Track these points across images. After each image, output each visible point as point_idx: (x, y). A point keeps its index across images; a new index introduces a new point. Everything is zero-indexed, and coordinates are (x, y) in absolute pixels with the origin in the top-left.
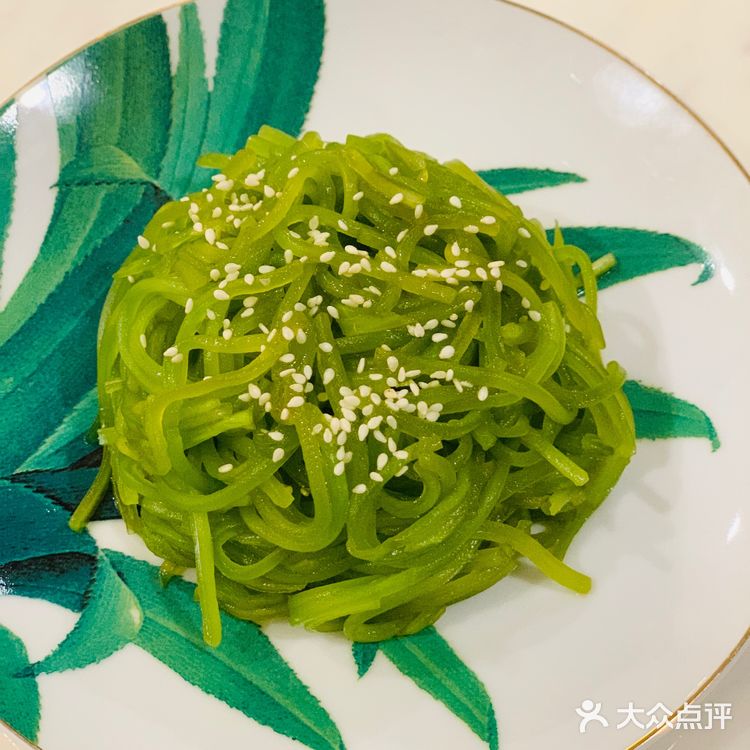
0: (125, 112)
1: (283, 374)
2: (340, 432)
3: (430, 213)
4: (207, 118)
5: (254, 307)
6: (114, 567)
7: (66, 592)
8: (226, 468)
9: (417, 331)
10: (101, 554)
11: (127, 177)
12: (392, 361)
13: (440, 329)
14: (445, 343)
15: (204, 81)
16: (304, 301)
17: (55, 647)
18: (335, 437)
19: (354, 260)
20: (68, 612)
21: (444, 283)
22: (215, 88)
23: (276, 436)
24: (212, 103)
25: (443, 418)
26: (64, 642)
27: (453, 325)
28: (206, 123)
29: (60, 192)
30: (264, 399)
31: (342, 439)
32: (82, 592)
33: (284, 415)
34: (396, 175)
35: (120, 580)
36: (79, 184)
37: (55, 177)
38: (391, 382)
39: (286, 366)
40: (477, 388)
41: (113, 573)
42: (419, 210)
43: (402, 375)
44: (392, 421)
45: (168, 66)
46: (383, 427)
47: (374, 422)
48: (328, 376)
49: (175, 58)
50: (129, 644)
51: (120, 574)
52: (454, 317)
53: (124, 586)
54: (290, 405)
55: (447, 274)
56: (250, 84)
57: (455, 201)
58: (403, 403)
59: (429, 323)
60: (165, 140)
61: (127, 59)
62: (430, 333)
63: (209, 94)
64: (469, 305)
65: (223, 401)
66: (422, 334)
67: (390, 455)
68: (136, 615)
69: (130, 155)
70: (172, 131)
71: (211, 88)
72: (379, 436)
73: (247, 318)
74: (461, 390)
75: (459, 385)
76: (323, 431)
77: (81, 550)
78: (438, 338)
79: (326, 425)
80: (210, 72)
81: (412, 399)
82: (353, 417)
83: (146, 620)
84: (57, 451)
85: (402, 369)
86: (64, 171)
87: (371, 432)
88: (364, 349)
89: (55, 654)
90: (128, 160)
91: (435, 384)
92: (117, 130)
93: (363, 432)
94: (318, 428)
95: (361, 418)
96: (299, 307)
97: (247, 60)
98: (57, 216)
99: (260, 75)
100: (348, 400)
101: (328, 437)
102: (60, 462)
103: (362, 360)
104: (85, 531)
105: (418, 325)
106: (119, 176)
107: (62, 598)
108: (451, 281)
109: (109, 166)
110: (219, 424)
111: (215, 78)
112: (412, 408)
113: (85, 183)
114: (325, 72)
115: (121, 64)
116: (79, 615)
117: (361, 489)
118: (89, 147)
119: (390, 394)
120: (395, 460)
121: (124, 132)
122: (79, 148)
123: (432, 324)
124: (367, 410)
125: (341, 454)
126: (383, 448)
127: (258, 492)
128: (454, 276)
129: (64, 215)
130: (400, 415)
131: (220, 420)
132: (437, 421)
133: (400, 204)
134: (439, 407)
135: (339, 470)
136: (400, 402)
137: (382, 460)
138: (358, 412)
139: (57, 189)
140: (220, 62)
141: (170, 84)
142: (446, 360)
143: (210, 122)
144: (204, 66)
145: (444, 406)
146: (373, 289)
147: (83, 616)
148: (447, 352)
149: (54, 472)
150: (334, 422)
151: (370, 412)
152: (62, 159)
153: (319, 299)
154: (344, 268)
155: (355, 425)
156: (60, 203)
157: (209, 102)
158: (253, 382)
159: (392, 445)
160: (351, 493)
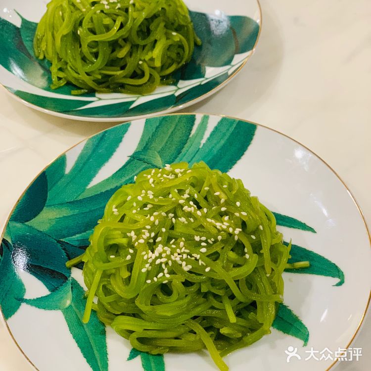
0: (167, 142)
1: (143, 231)
2: (151, 258)
3: (227, 203)
4: (194, 156)
5: (150, 209)
6: (72, 284)
7: (51, 284)
8: (112, 257)
9: (197, 238)
10: (70, 278)
11: (155, 164)
12: (182, 244)
13: (206, 241)
14: (204, 247)
15: (200, 143)
16: (167, 213)
17: (35, 298)
18: (148, 259)
19: (190, 206)
20: (47, 290)
21: (216, 227)
22: (202, 148)
23: (131, 251)
24: (198, 153)
25: (190, 272)
26: (39, 298)
27: (212, 243)
28: (193, 158)
29: (130, 159)
30: (134, 237)
31: (150, 261)
32: (56, 287)
33: (136, 244)
34: (225, 188)
35: (71, 290)
36: (138, 159)
37: (131, 154)
38: (178, 251)
39: (146, 229)
40: (206, 267)
41: (70, 286)
42: (222, 201)
43: (183, 250)
44: (170, 263)
45: (190, 134)
46: (167, 264)
47: (164, 260)
48: (159, 239)
49: (193, 132)
50: (60, 310)
51: (72, 288)
52: (213, 240)
53: (71, 292)
54: (139, 241)
55: (218, 225)
56: (215, 151)
57: (238, 204)
58: (178, 259)
59: (203, 237)
60: (176, 158)
61: (176, 125)
62: (201, 241)
63: (199, 149)
64: (220, 238)
65: (122, 233)
66: (198, 240)
67: (164, 275)
68: (68, 302)
69: (161, 157)
70: (180, 155)
71: (201, 147)
72: (163, 266)
73: (145, 210)
74: (200, 264)
75: (200, 262)
76: (145, 255)
77: (64, 274)
78: (203, 244)
79: (147, 253)
80: (204, 141)
81: (182, 259)
82: (158, 255)
83: (70, 306)
84: (78, 240)
85: (184, 248)
86: (135, 153)
87: (161, 263)
88: (176, 237)
89: (34, 300)
90: (159, 158)
91: (193, 258)
92: (161, 147)
93: (158, 262)
94: (144, 253)
95: (160, 257)
96: (164, 214)
97: (218, 142)
98: (124, 166)
99: (220, 149)
100: (159, 249)
101: (145, 258)
102: (76, 244)
103: (174, 240)
104: (70, 269)
105: (199, 237)
106: (154, 163)
107: (48, 285)
108: (218, 227)
109: (151, 158)
110: (116, 240)
111: (204, 144)
112: (180, 262)
113: (140, 160)
114: (243, 158)
115: (173, 126)
116: (50, 293)
117: (149, 281)
118: (148, 149)
119: (176, 254)
120: (165, 277)
121: (163, 149)
122: (144, 148)
123: (204, 238)
124: (164, 255)
125: (147, 265)
126: (162, 271)
127: (118, 269)
128: (221, 226)
129: (128, 167)
130: (174, 262)
131: (117, 238)
132: (188, 271)
133: (217, 196)
134: (190, 267)
135: (144, 270)
136: (177, 258)
137: (161, 275)
138: (160, 254)
139: (129, 158)
140: (209, 139)
141: (188, 139)
142: (201, 252)
143: (194, 158)
144: (202, 139)
145: (192, 267)
146: (192, 220)
147: (51, 294)
148: (204, 250)
149: (72, 246)
150: (150, 253)
151: (165, 256)
152: (137, 149)
153: (173, 215)
154: (186, 208)
155: (157, 258)
156: (128, 163)
157: (197, 151)
158: (134, 230)
159: (166, 271)
160: (145, 282)
